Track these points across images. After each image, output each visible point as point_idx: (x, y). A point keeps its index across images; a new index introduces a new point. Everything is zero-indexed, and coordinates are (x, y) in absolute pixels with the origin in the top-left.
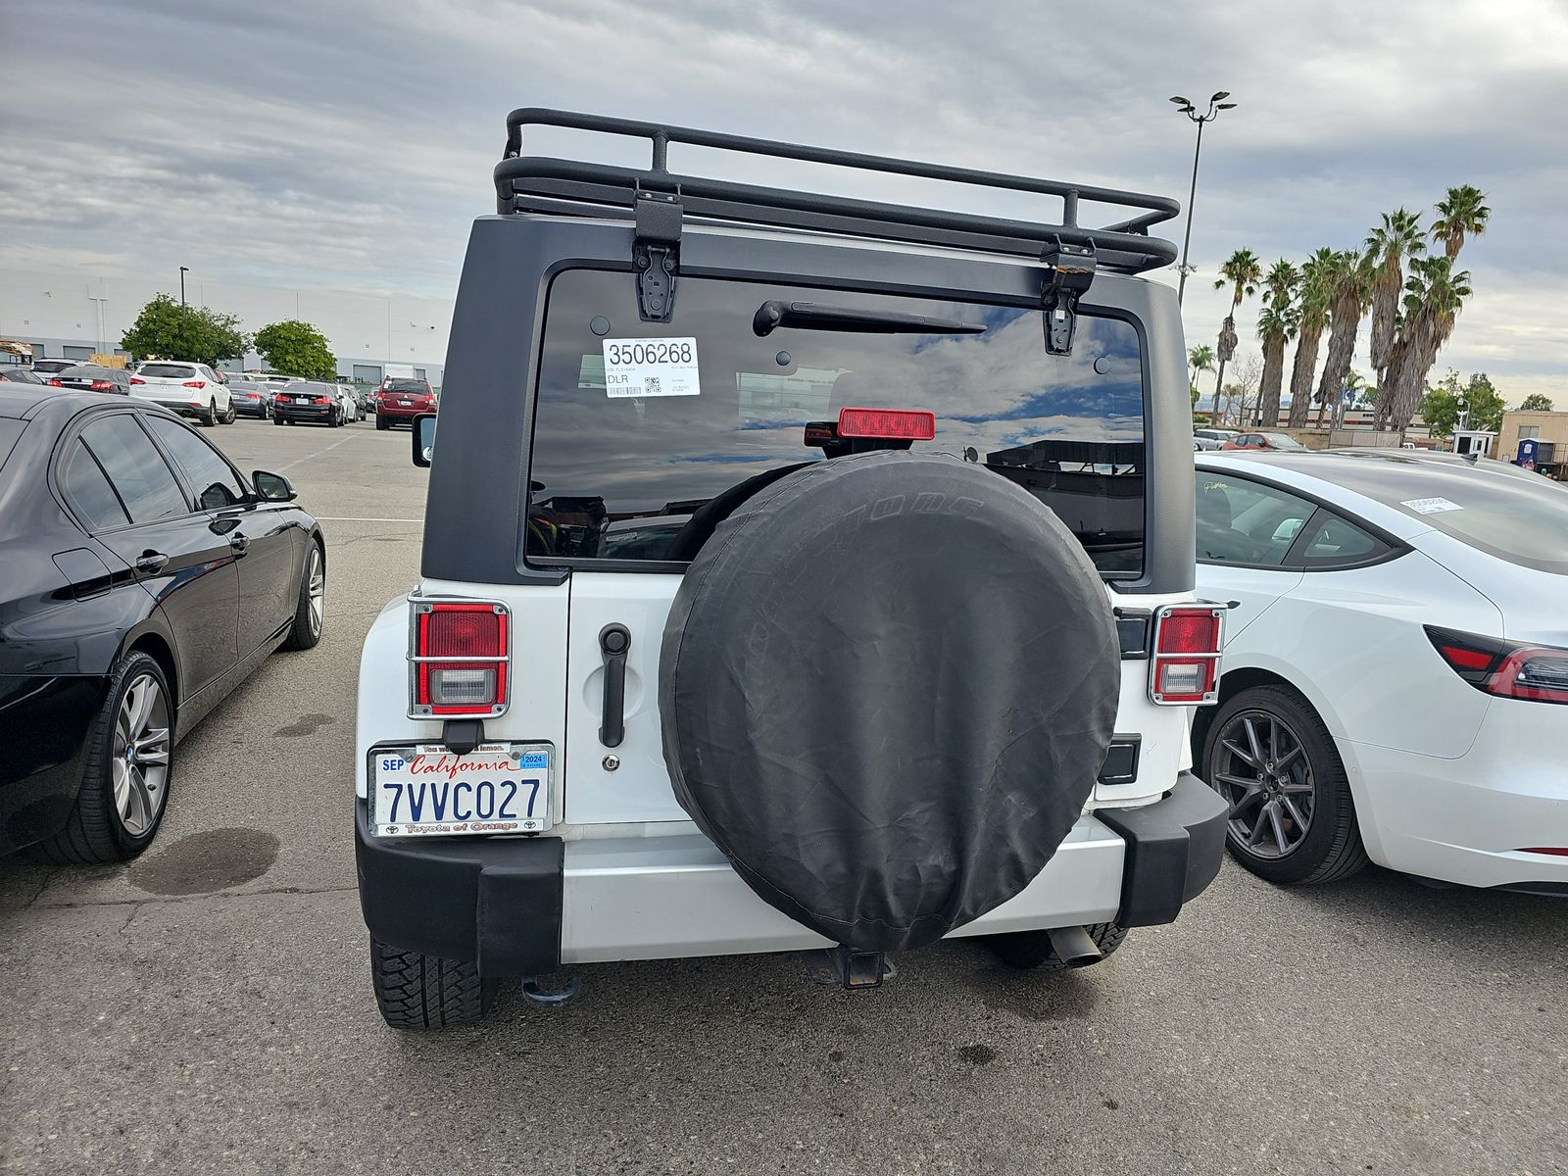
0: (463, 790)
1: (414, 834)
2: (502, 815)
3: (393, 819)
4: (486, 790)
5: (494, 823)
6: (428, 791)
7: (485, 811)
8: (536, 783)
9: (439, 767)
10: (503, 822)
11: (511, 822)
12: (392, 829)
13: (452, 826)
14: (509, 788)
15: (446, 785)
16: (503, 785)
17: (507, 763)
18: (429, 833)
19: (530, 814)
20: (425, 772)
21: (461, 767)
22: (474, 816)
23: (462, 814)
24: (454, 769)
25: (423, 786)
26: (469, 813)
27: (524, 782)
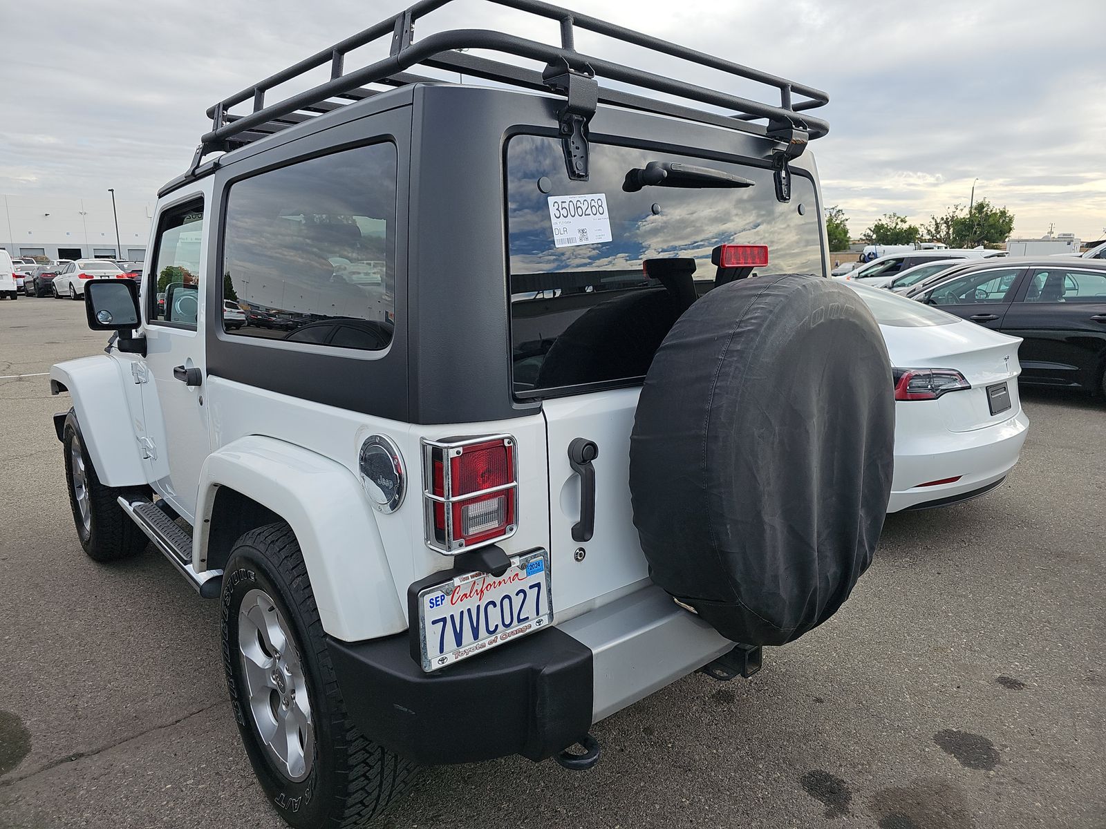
0: (491, 606)
1: (460, 658)
2: (519, 621)
3: (442, 650)
4: (506, 601)
5: (516, 629)
6: (466, 615)
7: (507, 622)
8: (538, 585)
9: (471, 593)
10: (521, 627)
11: (526, 624)
12: (442, 660)
13: (486, 641)
14: (522, 595)
15: (478, 607)
16: (517, 594)
17: (517, 575)
18: (471, 654)
19: (538, 614)
20: (461, 601)
21: (487, 587)
22: (501, 627)
23: (492, 629)
24: (482, 591)
25: (462, 613)
26: (497, 626)
27: (531, 587)
